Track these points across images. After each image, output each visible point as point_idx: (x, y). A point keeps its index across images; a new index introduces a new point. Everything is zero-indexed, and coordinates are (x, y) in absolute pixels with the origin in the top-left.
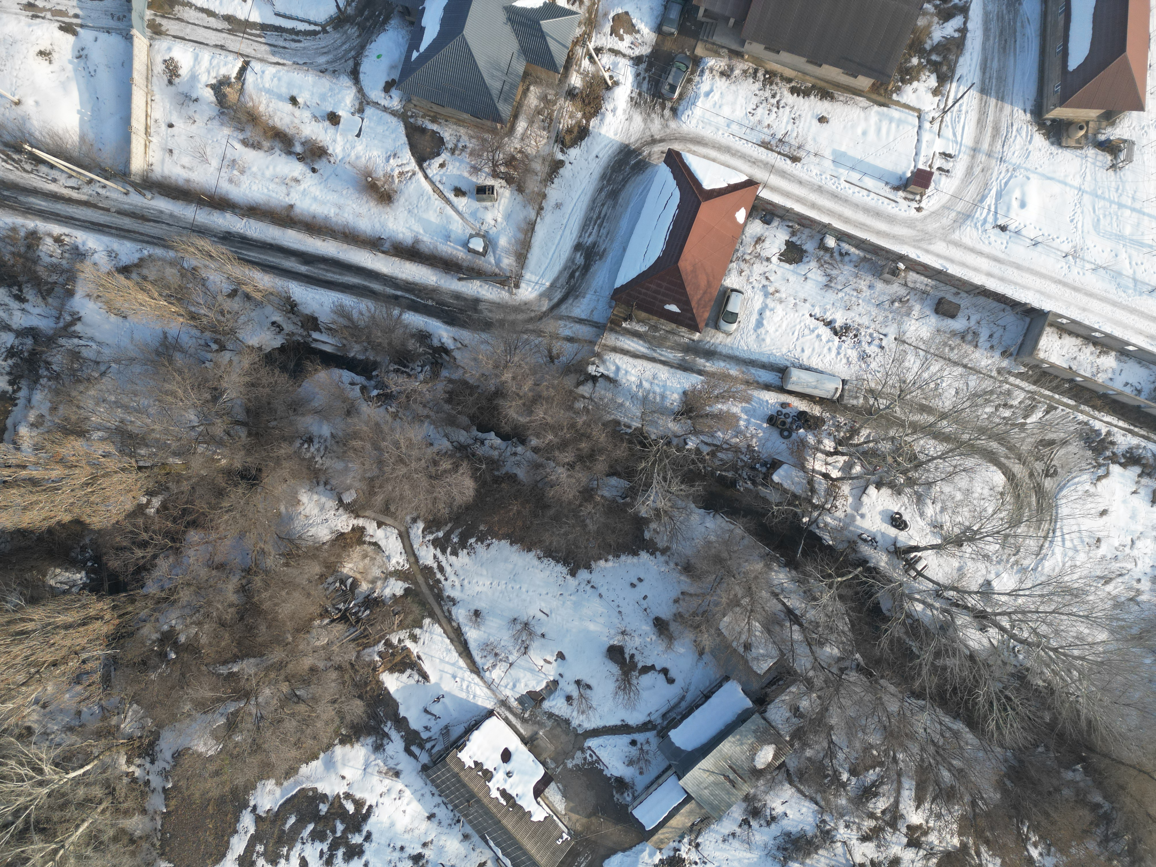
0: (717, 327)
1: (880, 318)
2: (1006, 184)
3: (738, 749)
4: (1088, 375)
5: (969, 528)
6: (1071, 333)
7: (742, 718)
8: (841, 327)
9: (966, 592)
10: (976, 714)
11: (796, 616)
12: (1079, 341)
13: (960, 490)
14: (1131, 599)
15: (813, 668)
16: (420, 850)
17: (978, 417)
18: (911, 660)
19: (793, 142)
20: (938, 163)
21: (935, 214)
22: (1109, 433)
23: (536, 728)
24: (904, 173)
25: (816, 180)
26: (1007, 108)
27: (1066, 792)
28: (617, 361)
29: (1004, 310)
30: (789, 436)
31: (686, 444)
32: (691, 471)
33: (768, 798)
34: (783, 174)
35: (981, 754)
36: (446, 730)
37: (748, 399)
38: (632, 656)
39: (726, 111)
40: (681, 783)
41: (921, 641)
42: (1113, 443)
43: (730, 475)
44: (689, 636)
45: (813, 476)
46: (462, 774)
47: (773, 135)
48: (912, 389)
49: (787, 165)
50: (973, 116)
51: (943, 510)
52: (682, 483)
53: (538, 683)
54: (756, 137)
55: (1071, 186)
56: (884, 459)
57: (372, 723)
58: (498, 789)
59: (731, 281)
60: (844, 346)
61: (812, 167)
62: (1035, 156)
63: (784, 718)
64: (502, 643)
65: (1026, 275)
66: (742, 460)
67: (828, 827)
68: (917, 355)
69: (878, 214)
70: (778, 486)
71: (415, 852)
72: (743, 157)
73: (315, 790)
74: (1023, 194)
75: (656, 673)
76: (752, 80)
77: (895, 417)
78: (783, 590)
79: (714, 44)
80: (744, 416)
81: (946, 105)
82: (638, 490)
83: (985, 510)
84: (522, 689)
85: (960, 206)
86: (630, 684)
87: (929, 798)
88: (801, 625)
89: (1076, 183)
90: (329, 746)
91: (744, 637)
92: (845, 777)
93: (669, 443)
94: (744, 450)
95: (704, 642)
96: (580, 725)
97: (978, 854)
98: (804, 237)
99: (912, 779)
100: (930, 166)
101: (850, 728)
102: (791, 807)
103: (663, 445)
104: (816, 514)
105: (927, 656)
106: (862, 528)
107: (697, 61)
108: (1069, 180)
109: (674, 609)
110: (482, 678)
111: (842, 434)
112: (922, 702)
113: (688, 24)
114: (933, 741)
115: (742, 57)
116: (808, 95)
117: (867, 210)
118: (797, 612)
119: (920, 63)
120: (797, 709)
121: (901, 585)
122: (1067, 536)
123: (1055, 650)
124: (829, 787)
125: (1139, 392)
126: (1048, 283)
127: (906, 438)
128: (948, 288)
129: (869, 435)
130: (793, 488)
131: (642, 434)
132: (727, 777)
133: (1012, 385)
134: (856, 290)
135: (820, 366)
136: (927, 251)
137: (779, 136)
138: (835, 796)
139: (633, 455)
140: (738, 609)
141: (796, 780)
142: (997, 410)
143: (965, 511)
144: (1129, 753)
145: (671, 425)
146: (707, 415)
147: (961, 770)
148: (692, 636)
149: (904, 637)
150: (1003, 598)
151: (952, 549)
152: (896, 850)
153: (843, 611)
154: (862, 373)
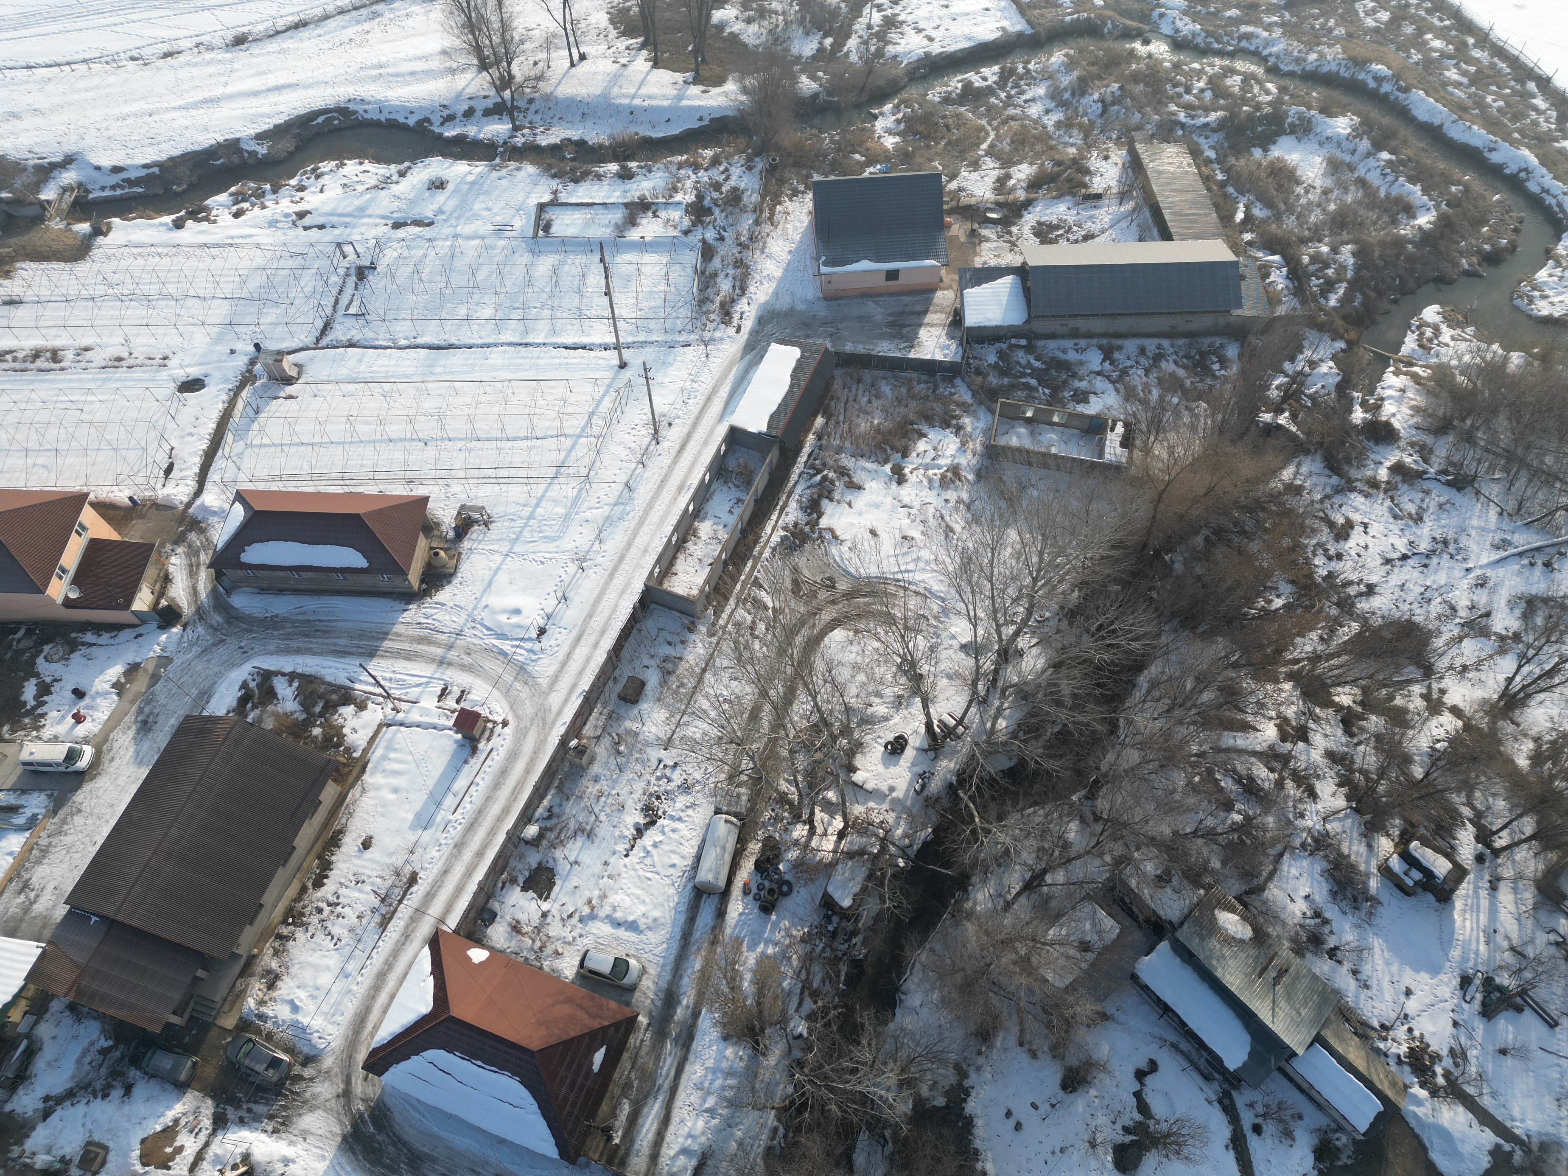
0: (632, 988)
1: (638, 767)
2: (489, 629)
3: (1231, 962)
4: (719, 548)
5: (899, 667)
6: (671, 564)
7: (1187, 956)
8: (646, 816)
9: (977, 671)
10: (1125, 662)
11: (1033, 878)
12: (681, 557)
13: (853, 677)
14: (968, 508)
15: (1101, 855)
17: (765, 657)
18: (1070, 733)
19: (389, 882)
20: (451, 703)
21: (513, 706)
22: (785, 528)
24: (456, 741)
25: (446, 851)
26: (398, 628)
27: (1199, 570)
28: (672, 1153)
29: (640, 631)
30: (788, 883)
31: (801, 1035)
32: (840, 1029)
33: (1290, 922)
34: (430, 896)
35: (1173, 658)
37: (737, 942)
38: (1126, 1130)
39: (325, 979)
40: (1300, 1051)
41: (1044, 721)
42: (796, 525)
43: (844, 969)
44: (1082, 1035)
45: (842, 852)
47: (374, 910)
48: (729, 729)
49: (418, 891)
50: (401, 665)
51: (878, 694)
52: (859, 1044)
54: (370, 938)
55: (502, 563)
56: (818, 762)
59: (568, 967)
60: (670, 811)
61: (428, 857)
62: (460, 600)
63: (1175, 896)
65: (601, 607)
66: (823, 950)
67: (1309, 840)
68: (687, 724)
69: (504, 772)
70: (859, 899)
72: (395, 953)
74: (504, 611)
75: (1146, 1090)
76: (291, 943)
77: (765, 749)
78: (1000, 895)
79: (225, 1000)
80: (761, 948)
81: (380, 695)
82: (873, 1116)
83: (876, 650)
85: (508, 678)
86: (1168, 1135)
87: (1240, 716)
88: (1044, 872)
89: (498, 558)
91: (1072, 952)
92: (1238, 818)
93: (800, 1065)
94: (809, 948)
95: (1089, 1013)
97: (1296, 661)
98: (520, 866)
99: (1220, 735)
100: (453, 712)
101: (1171, 810)
102: (1296, 890)
103: (803, 1074)
104: (892, 849)
105: (1063, 715)
106: (907, 790)
107: (245, 1025)
108: (494, 566)
109: (1046, 1059)
111: (786, 814)
112: (1122, 723)
113: (187, 1039)
114: (1168, 711)
115: (254, 957)
116: (330, 863)
117: (496, 786)
118: (1028, 876)
119: (320, 726)
120: (1159, 877)
121: (977, 744)
122: (903, 568)
123: (1035, 580)
124: (1256, 838)
125: (739, 501)
126: (611, 586)
127: (791, 736)
128: (607, 689)
129: (787, 781)
130: (860, 879)
131: (785, 1109)
132: (1276, 981)
133: (728, 622)
134: (598, 798)
135: (696, 842)
136: (559, 713)
137: (376, 902)
138: (1265, 830)
139: (819, 1125)
140: (1034, 960)
141: (1255, 882)
142: (757, 637)
143: (879, 671)
144: (1141, 510)
145: (772, 1060)
146: (759, 1004)
147: (1198, 680)
148: (1082, 1031)
149: (1042, 741)
150: (981, 632)
151: (926, 686)
152: (1316, 755)
153: (1019, 815)
154: (706, 790)
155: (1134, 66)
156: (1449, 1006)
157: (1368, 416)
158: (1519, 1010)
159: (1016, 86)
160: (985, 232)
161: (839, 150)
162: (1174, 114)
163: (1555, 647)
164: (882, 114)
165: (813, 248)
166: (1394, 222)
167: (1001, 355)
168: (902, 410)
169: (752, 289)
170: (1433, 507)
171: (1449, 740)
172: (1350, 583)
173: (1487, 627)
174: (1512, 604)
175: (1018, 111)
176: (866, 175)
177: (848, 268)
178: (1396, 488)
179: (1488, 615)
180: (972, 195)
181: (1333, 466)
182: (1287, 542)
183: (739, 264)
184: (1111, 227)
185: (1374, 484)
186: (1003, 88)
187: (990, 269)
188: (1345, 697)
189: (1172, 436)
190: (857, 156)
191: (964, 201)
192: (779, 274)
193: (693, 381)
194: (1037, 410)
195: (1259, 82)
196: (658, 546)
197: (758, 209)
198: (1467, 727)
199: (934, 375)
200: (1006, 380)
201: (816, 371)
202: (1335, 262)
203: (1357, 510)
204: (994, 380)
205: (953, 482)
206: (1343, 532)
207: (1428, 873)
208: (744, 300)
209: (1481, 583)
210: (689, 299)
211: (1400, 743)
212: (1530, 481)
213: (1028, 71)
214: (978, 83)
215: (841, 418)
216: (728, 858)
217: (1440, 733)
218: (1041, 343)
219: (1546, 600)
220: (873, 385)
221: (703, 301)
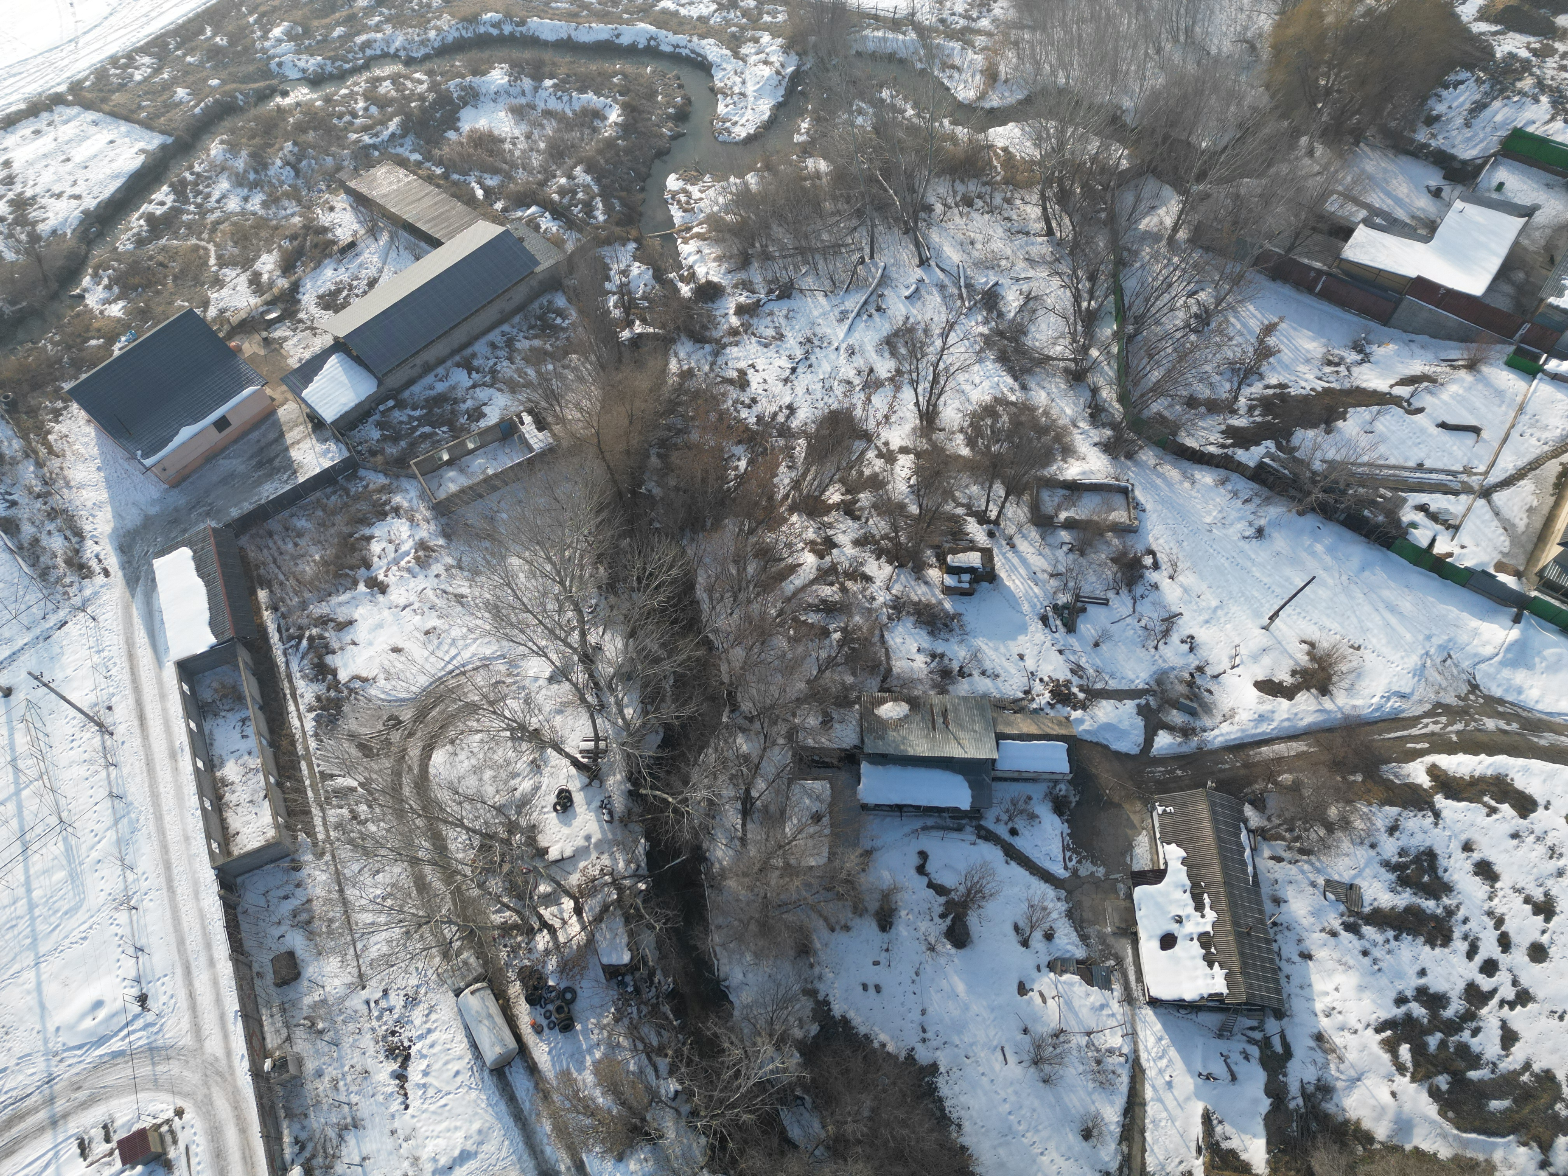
1: (351, 1027)
2: (80, 1047)
3: (911, 737)
4: (261, 776)
5: (513, 738)
6: (224, 828)
7: (883, 759)
8: (395, 1059)
9: (577, 689)
10: (677, 591)
11: (744, 804)
12: (229, 815)
13: (481, 780)
14: (460, 568)
15: (774, 743)
16: (1343, 932)
17: (388, 831)
18: (683, 675)
20: (100, 1149)
21: (174, 1090)
22: (311, 709)
23: (1111, 940)
27: (672, 482)
29: (245, 912)
30: (569, 989)
31: (677, 1092)
32: (702, 1056)
33: (922, 675)
35: (707, 560)
36: (1223, 1032)
37: (565, 1076)
38: (943, 916)
40: (995, 756)
41: (658, 683)
42: (318, 698)
43: (666, 1009)
44: (865, 881)
45: (590, 923)
46: (1237, 968)
48: (409, 918)
51: (514, 775)
52: (723, 1051)
53: (1072, 984)
55: (38, 975)
56: (510, 873)
57: (1314, 1126)
58: (1203, 916)
60: (414, 1034)
63: (844, 725)
64: (1081, 1068)
65: (185, 925)
66: (639, 1011)
67: (890, 611)
68: (365, 948)
69: (219, 1155)
70: (633, 946)
71: (1350, 936)
73: (1442, 1113)
74: (83, 1016)
75: (932, 876)
77: (455, 904)
78: (732, 839)
80: (588, 1060)
82: (778, 1092)
83: (482, 741)
84: (1096, 995)
85: (145, 1070)
86: (969, 891)
87: (782, 565)
88: (748, 791)
89: (30, 975)
90: (1392, 1149)
91: (812, 830)
92: (837, 636)
93: (694, 1113)
94: (626, 1021)
95: (857, 861)
96: (1059, 899)
97: (787, 496)
99: (781, 589)
100: (111, 1154)
101: (793, 668)
102: (908, 652)
103: (701, 1118)
104: (627, 882)
105: (667, 666)
106: (601, 827)
108: (31, 986)
109: (856, 923)
110: (1136, 1051)
111: (519, 939)
112: (711, 636)
114: (735, 601)
118: (739, 805)
120: (824, 723)
121: (623, 744)
122: (447, 658)
123: (562, 583)
124: (859, 639)
125: (244, 721)
126: (179, 898)
127: (469, 873)
128: (258, 990)
129: (497, 912)
130: (621, 930)
131: (712, 1158)
132: (946, 723)
133: (327, 831)
134: (336, 1088)
135: (461, 1036)
136: (229, 1053)
138: (860, 629)
139: (746, 1142)
140: (793, 861)
141: (882, 669)
142: (367, 821)
143: (498, 756)
144: (596, 469)
145: (671, 1134)
146: (623, 1104)
147: (735, 562)
148: (863, 878)
149: (668, 700)
150: (554, 657)
151: (547, 734)
152: (850, 551)
153: (697, 768)
154: (432, 985)
155: (291, 120)
156: (1048, 644)
157: (692, 285)
158: (1084, 610)
159: (198, 193)
160: (277, 334)
161: (69, 348)
162: (358, 141)
163: (925, 360)
164: (85, 290)
165: (120, 453)
166: (595, 130)
167: (380, 425)
168: (332, 531)
169: (87, 527)
170: (783, 322)
171: (916, 473)
172: (775, 414)
173: (877, 379)
174: (879, 352)
175: (217, 214)
176: (117, 353)
177: (171, 446)
178: (751, 325)
179: (871, 370)
180: (237, 310)
181: (699, 338)
182: (713, 416)
183: (53, 514)
184: (384, 263)
185: (734, 332)
186: (186, 201)
187: (308, 362)
188: (834, 495)
189: (571, 396)
190: (93, 342)
191: (235, 320)
192: (106, 496)
193: (99, 652)
194: (449, 450)
195: (406, 77)
196: (196, 824)
197: (29, 452)
198: (918, 455)
199: (337, 482)
200: (403, 444)
201: (220, 554)
202: (578, 186)
203: (738, 359)
204: (392, 450)
205: (429, 557)
206: (742, 382)
207: (971, 570)
208: (89, 543)
209: (852, 353)
210: (26, 581)
211: (889, 499)
212: (825, 259)
213: (198, 175)
214: (159, 211)
215: (281, 577)
216: (500, 1020)
217: (906, 473)
218: (406, 394)
219: (896, 334)
220: (287, 529)
221: (44, 574)
